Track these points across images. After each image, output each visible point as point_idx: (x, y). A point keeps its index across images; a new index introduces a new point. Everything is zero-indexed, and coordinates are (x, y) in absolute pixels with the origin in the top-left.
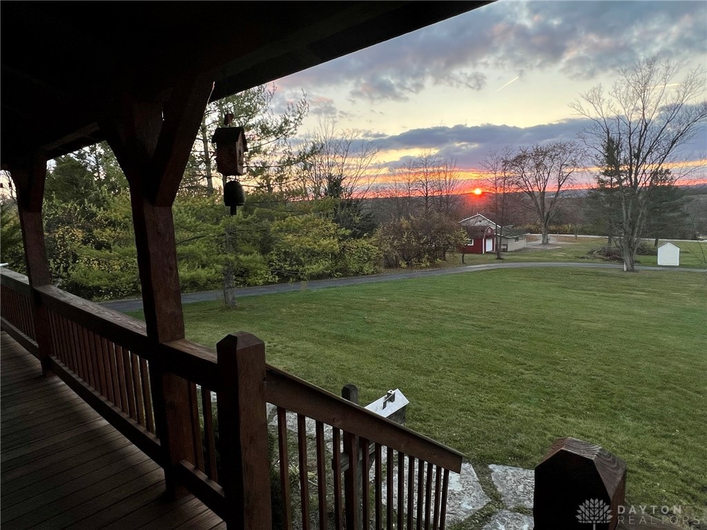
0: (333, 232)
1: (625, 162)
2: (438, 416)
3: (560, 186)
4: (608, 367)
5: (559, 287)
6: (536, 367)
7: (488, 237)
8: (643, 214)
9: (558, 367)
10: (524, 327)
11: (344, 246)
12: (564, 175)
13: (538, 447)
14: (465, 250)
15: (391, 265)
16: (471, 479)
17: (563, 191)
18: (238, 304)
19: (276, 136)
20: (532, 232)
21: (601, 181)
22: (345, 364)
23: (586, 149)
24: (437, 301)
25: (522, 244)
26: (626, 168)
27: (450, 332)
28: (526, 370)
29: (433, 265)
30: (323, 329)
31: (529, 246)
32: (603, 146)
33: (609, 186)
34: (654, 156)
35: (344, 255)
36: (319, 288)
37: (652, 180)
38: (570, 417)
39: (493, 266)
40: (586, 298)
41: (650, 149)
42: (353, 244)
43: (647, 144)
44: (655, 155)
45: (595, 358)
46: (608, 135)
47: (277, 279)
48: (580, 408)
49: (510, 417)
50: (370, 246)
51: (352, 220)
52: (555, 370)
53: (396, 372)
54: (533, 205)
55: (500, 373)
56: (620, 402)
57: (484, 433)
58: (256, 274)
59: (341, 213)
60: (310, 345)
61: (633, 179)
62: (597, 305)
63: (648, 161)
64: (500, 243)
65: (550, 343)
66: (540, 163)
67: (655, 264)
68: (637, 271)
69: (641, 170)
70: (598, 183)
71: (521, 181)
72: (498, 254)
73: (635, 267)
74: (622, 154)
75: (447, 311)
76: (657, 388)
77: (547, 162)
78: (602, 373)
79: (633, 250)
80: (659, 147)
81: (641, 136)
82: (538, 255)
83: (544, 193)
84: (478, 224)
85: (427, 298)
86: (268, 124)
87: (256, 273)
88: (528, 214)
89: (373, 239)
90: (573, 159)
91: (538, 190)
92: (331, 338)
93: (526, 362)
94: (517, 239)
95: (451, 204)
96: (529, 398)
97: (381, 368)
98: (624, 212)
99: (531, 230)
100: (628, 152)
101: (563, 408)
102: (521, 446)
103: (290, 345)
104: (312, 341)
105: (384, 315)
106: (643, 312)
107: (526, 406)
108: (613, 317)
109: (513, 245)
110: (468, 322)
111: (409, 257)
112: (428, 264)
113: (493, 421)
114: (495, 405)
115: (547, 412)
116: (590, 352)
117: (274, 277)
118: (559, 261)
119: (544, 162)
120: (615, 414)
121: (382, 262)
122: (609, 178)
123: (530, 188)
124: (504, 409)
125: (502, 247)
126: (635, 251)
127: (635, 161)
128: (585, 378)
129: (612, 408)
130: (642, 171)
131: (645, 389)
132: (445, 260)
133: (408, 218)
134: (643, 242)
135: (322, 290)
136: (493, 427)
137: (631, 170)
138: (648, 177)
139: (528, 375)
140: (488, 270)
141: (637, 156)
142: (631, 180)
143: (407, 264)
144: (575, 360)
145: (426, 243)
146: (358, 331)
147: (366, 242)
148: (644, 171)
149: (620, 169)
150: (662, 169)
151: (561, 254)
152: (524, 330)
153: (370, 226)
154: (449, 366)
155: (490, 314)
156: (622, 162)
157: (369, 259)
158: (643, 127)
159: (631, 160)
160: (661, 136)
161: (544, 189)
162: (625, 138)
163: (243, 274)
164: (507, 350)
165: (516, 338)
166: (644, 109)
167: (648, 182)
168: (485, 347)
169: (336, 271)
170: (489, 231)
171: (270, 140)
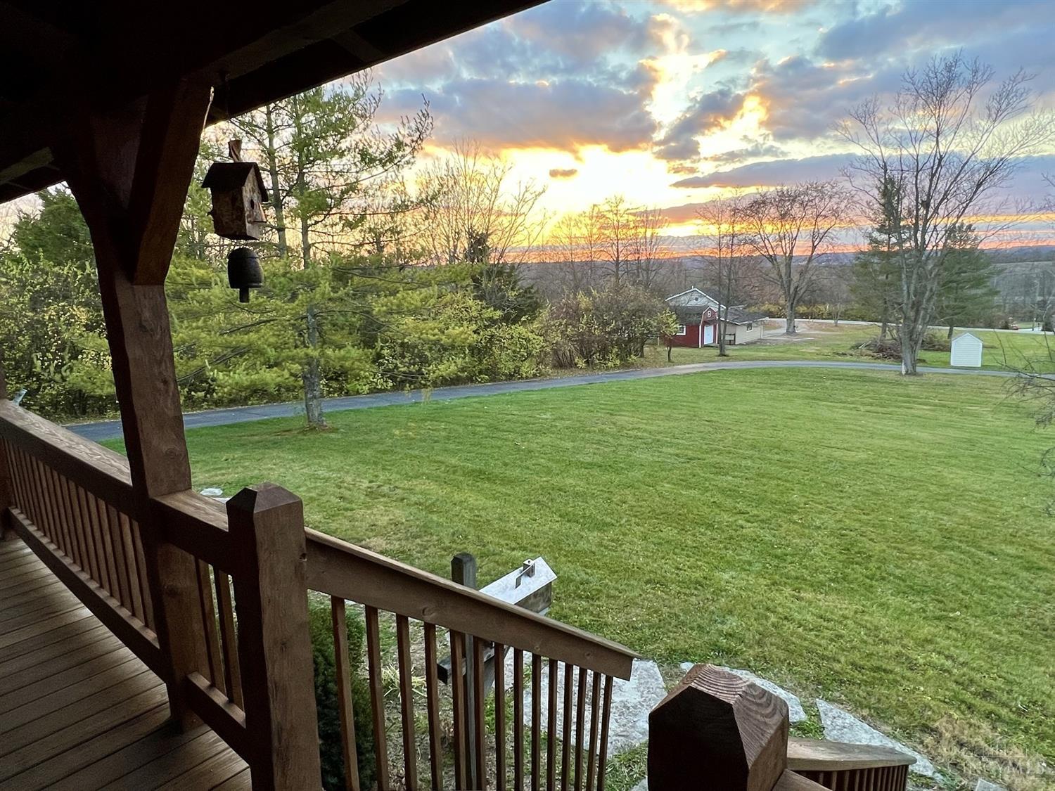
0: (475, 314)
1: (910, 212)
2: (612, 592)
3: (814, 247)
4: (866, 517)
5: (807, 397)
6: (763, 517)
7: (706, 323)
8: (931, 290)
9: (795, 517)
10: (751, 457)
11: (492, 336)
12: (821, 231)
13: (754, 637)
14: (672, 342)
15: (563, 363)
16: (654, 685)
17: (819, 255)
18: (328, 423)
19: (383, 166)
20: (771, 315)
21: (874, 241)
22: (483, 513)
23: (853, 193)
24: (624, 419)
25: (756, 333)
26: (910, 222)
27: (642, 465)
28: (749, 521)
29: (626, 365)
30: (454, 461)
31: (766, 337)
32: (878, 188)
33: (886, 249)
34: (951, 205)
35: (491, 349)
36: (452, 399)
37: (946, 240)
38: (805, 591)
39: (713, 366)
40: (846, 414)
41: (946, 194)
42: (504, 332)
43: (942, 186)
44: (953, 203)
45: (849, 503)
46: (885, 172)
47: (391, 384)
48: (822, 577)
49: (718, 592)
50: (531, 336)
51: (504, 295)
52: (790, 521)
53: (556, 526)
54: (774, 275)
55: (710, 526)
56: (879, 568)
57: (677, 616)
58: (357, 377)
59: (487, 284)
60: (433, 486)
61: (919, 239)
62: (860, 426)
63: (941, 211)
64: (725, 331)
65: (786, 481)
66: (786, 213)
67: (947, 364)
68: (921, 375)
69: (931, 224)
70: (870, 244)
71: (757, 238)
72: (721, 349)
73: (919, 369)
74: (906, 202)
75: (639, 434)
76: (934, 548)
77: (796, 210)
78: (857, 525)
79: (916, 343)
80: (958, 192)
81: (933, 175)
82: (780, 350)
83: (791, 257)
84: (693, 303)
85: (611, 414)
86: (371, 147)
87: (359, 375)
88: (767, 289)
89: (536, 325)
90: (835, 207)
91: (782, 253)
92: (464, 475)
93: (749, 509)
94: (749, 326)
95: (653, 273)
96: (750, 564)
97: (535, 520)
98: (905, 288)
99: (771, 312)
100: (913, 198)
101: (797, 578)
102: (730, 635)
103: (402, 486)
104: (436, 479)
105: (546, 440)
106: (925, 435)
107: (743, 575)
108: (880, 442)
109: (743, 335)
110: (670, 450)
111: (590, 352)
112: (618, 362)
113: (693, 599)
114: (698, 575)
115: (773, 584)
116: (842, 495)
117: (386, 382)
118: (809, 360)
119: (792, 212)
120: (871, 586)
121: (549, 359)
122: (886, 237)
123: (770, 250)
124: (710, 580)
125: (728, 338)
126: (919, 345)
127: (922, 211)
128: (832, 534)
129: (867, 577)
130: (932, 226)
131: (918, 549)
132: (642, 356)
133: (589, 294)
134: (930, 332)
135: (455, 402)
136: (691, 608)
137: (916, 225)
138: (940, 236)
139: (749, 530)
140: (705, 372)
141: (926, 205)
142: (916, 240)
143: (587, 362)
144: (820, 507)
145: (614, 331)
146: (506, 464)
147: (525, 330)
148: (935, 227)
149: (902, 224)
150: (962, 225)
151: (812, 349)
152: (749, 463)
153: (531, 306)
154: (636, 516)
155: (703, 439)
156: (904, 213)
157: (529, 355)
158: (937, 161)
159: (918, 210)
160: (962, 175)
161: (791, 252)
162: (909, 178)
163: (339, 378)
164: (723, 491)
165: (736, 473)
166: (938, 135)
167: (941, 244)
168: (691, 488)
169: (480, 373)
170: (709, 314)
171: (375, 171)
